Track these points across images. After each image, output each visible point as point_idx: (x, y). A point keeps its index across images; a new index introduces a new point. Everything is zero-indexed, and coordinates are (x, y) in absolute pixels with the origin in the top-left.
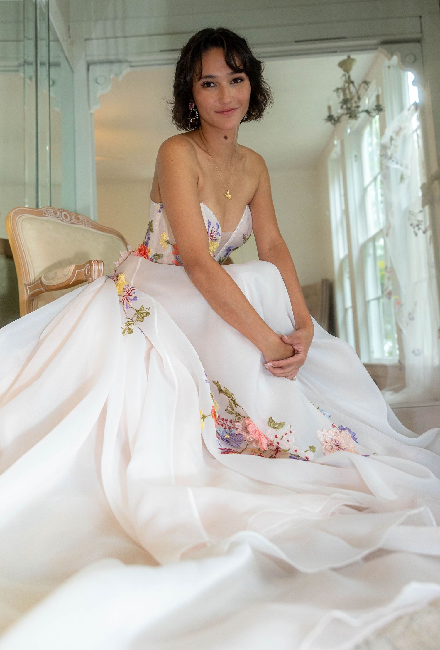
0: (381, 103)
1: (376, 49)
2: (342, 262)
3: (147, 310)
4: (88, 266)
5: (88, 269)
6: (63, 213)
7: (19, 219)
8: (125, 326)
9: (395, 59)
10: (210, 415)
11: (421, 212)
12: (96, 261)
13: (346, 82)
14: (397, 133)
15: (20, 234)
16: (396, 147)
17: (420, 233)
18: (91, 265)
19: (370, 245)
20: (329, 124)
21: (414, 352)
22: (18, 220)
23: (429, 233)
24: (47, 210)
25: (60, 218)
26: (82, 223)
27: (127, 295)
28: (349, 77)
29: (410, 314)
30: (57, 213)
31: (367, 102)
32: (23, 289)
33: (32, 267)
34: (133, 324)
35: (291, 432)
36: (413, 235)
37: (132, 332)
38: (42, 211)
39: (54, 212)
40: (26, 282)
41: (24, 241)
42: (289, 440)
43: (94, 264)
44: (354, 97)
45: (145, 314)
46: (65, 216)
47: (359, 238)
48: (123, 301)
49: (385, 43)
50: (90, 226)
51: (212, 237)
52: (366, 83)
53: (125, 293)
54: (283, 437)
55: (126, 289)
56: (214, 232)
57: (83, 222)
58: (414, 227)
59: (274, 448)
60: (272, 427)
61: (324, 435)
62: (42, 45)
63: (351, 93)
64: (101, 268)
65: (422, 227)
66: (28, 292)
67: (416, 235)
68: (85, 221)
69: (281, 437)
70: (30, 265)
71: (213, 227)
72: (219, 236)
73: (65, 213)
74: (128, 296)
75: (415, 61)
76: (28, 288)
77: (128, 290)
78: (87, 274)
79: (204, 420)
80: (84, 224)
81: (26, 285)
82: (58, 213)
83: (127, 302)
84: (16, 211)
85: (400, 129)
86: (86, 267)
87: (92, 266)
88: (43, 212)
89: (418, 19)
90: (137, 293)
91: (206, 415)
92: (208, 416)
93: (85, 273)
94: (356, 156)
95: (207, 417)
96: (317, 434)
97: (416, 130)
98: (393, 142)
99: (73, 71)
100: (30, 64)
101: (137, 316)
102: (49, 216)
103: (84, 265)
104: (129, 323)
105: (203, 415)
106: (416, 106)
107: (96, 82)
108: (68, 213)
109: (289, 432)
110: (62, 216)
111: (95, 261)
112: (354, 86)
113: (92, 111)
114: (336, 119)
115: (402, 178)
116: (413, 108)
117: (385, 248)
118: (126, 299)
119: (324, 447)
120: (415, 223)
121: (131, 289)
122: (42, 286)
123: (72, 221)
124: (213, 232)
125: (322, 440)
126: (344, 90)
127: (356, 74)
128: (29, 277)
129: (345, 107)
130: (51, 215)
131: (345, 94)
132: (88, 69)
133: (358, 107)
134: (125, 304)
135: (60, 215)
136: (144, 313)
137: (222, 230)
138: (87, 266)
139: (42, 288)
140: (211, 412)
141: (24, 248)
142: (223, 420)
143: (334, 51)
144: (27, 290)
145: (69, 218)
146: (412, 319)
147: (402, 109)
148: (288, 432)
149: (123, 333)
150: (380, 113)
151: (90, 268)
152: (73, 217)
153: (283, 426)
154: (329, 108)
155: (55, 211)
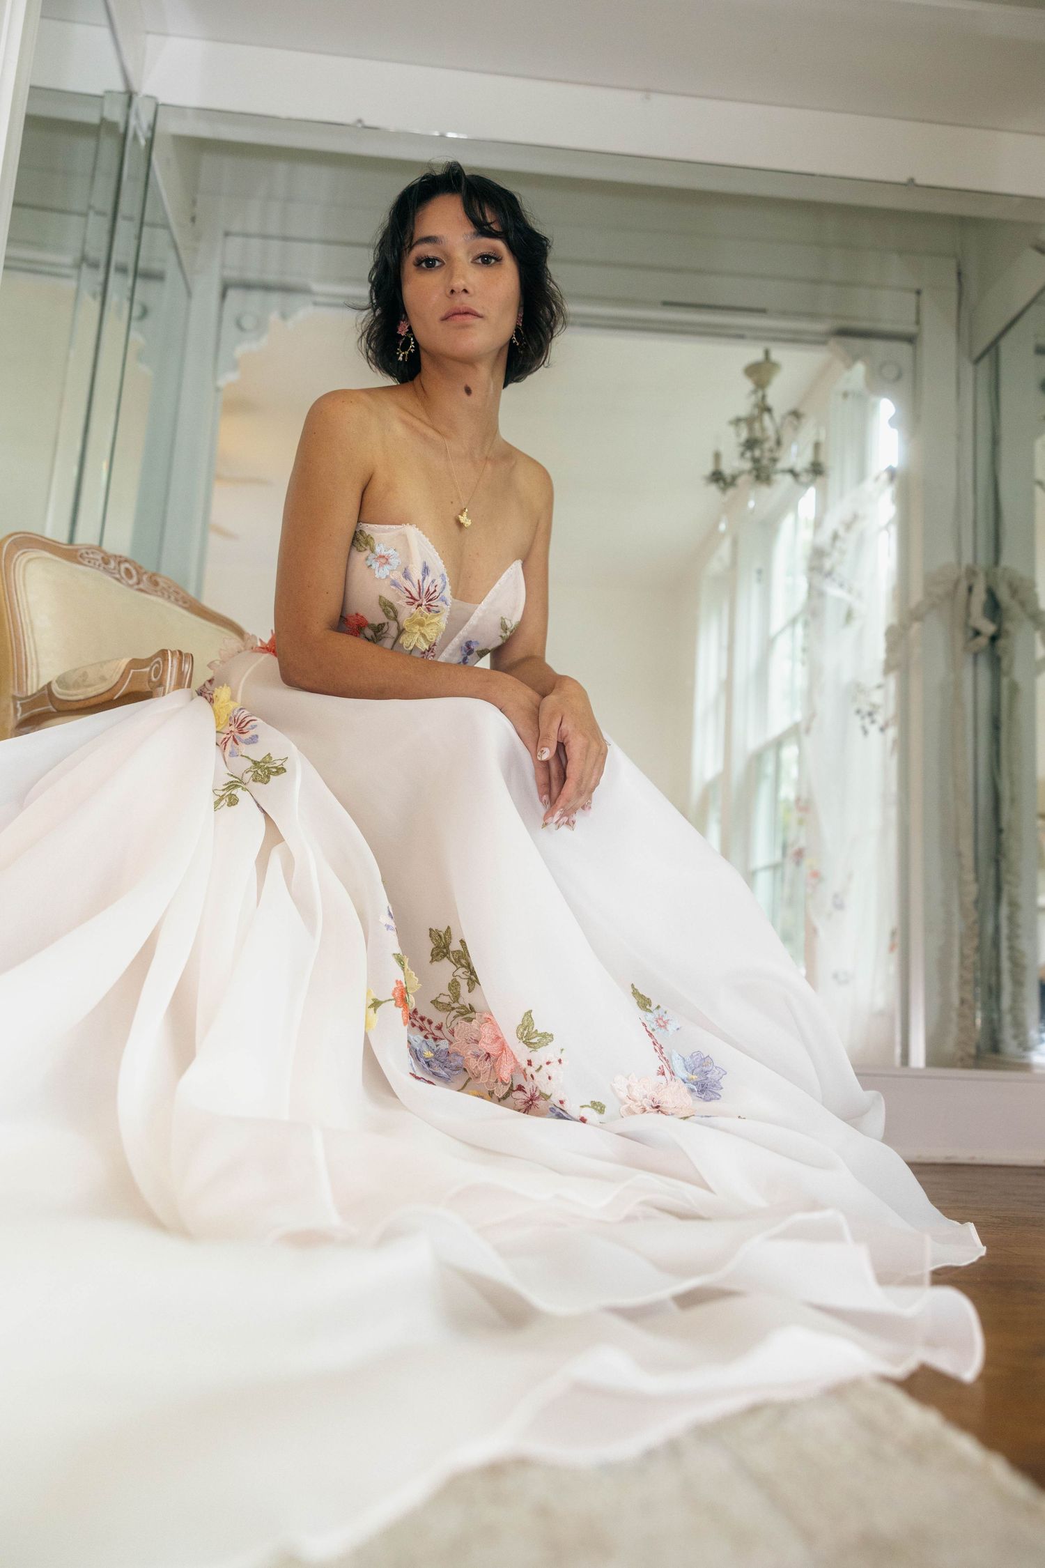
0: (822, 458)
1: (824, 343)
2: (709, 788)
3: (278, 763)
4: (158, 662)
5: (156, 668)
6: (123, 566)
7: (22, 557)
8: (223, 790)
9: (860, 369)
10: (390, 1000)
11: (879, 687)
12: (178, 653)
13: (756, 406)
14: (848, 526)
15: (18, 586)
16: (843, 552)
17: (874, 730)
18: (165, 660)
19: (770, 756)
20: (713, 489)
21: (836, 976)
22: (20, 558)
23: (892, 732)
24: (89, 551)
25: (114, 573)
26: (163, 594)
27: (236, 730)
28: (764, 397)
29: (836, 896)
30: (109, 561)
31: (796, 455)
32: (8, 706)
33: (34, 661)
34: (240, 789)
35: (560, 1061)
36: (859, 733)
37: (237, 803)
38: (77, 551)
39: (103, 558)
40: (16, 693)
41: (25, 604)
42: (553, 1076)
43: (172, 657)
44: (767, 439)
45: (274, 770)
46: (128, 571)
47: (750, 739)
48: (226, 743)
49: (844, 333)
50: (181, 603)
51: (429, 603)
52: (796, 414)
53: (233, 728)
54: (541, 1067)
55: (235, 720)
56: (435, 591)
57: (166, 593)
58: (863, 718)
59: (524, 1097)
60: (523, 1042)
61: (629, 1087)
62: (125, 229)
63: (763, 429)
64: (186, 670)
65: (880, 718)
66: (19, 715)
67: (865, 732)
68: (171, 591)
69: (538, 1067)
70: (32, 659)
71: (435, 580)
72: (445, 606)
73: (127, 565)
74: (237, 734)
75: (899, 377)
76: (18, 706)
77: (239, 721)
78: (153, 679)
79: (375, 1010)
80: (166, 596)
81: (15, 698)
82: (113, 564)
83: (234, 743)
84: (17, 538)
85: (855, 517)
86: (154, 664)
87: (166, 663)
88: (79, 554)
89: (913, 296)
90: (261, 727)
91: (380, 999)
92: (386, 1001)
93: (150, 677)
94: (760, 572)
95: (383, 1005)
96: (614, 1083)
97: (886, 528)
98: (838, 544)
99: (189, 294)
100: (95, 265)
101: (255, 772)
102: (91, 564)
103: (151, 659)
104: (232, 786)
105: (373, 1000)
106: (892, 474)
107: (239, 325)
108: (135, 568)
109: (557, 1060)
110: (119, 571)
111: (175, 651)
112: (772, 417)
113: (222, 383)
114: (729, 480)
115: (849, 616)
116: (885, 477)
117: (801, 760)
118: (231, 739)
119: (626, 1106)
120: (866, 709)
121: (247, 720)
122: (51, 702)
123: (141, 586)
124: (432, 590)
125: (623, 1095)
126: (750, 421)
127: (780, 394)
128: (25, 684)
129: (748, 454)
130: (95, 564)
131: (751, 429)
132: (223, 295)
133: (774, 460)
134: (229, 748)
135: (114, 569)
136: (272, 767)
137: (454, 595)
138: (156, 660)
139: (51, 707)
140: (393, 994)
141: (23, 621)
142: (422, 1019)
143: (738, 335)
144: (16, 710)
145: (135, 580)
146: (839, 906)
147: (861, 476)
148: (555, 1061)
149: (217, 803)
150: (819, 480)
151: (162, 666)
152: (145, 578)
153: (547, 1044)
154: (717, 456)
155: (106, 558)
